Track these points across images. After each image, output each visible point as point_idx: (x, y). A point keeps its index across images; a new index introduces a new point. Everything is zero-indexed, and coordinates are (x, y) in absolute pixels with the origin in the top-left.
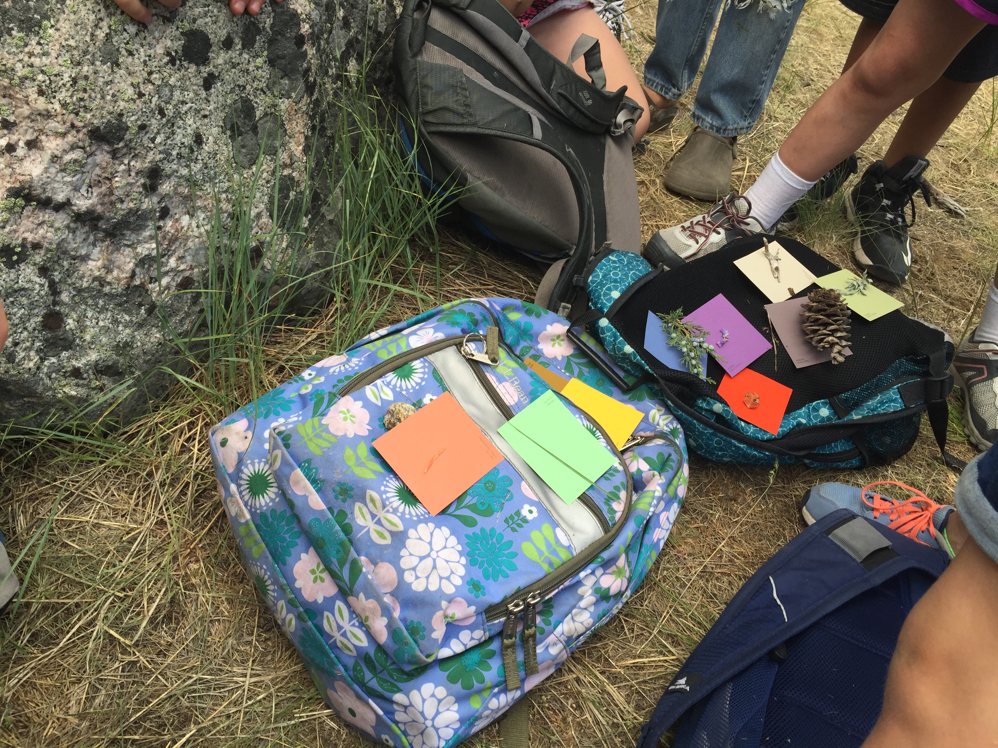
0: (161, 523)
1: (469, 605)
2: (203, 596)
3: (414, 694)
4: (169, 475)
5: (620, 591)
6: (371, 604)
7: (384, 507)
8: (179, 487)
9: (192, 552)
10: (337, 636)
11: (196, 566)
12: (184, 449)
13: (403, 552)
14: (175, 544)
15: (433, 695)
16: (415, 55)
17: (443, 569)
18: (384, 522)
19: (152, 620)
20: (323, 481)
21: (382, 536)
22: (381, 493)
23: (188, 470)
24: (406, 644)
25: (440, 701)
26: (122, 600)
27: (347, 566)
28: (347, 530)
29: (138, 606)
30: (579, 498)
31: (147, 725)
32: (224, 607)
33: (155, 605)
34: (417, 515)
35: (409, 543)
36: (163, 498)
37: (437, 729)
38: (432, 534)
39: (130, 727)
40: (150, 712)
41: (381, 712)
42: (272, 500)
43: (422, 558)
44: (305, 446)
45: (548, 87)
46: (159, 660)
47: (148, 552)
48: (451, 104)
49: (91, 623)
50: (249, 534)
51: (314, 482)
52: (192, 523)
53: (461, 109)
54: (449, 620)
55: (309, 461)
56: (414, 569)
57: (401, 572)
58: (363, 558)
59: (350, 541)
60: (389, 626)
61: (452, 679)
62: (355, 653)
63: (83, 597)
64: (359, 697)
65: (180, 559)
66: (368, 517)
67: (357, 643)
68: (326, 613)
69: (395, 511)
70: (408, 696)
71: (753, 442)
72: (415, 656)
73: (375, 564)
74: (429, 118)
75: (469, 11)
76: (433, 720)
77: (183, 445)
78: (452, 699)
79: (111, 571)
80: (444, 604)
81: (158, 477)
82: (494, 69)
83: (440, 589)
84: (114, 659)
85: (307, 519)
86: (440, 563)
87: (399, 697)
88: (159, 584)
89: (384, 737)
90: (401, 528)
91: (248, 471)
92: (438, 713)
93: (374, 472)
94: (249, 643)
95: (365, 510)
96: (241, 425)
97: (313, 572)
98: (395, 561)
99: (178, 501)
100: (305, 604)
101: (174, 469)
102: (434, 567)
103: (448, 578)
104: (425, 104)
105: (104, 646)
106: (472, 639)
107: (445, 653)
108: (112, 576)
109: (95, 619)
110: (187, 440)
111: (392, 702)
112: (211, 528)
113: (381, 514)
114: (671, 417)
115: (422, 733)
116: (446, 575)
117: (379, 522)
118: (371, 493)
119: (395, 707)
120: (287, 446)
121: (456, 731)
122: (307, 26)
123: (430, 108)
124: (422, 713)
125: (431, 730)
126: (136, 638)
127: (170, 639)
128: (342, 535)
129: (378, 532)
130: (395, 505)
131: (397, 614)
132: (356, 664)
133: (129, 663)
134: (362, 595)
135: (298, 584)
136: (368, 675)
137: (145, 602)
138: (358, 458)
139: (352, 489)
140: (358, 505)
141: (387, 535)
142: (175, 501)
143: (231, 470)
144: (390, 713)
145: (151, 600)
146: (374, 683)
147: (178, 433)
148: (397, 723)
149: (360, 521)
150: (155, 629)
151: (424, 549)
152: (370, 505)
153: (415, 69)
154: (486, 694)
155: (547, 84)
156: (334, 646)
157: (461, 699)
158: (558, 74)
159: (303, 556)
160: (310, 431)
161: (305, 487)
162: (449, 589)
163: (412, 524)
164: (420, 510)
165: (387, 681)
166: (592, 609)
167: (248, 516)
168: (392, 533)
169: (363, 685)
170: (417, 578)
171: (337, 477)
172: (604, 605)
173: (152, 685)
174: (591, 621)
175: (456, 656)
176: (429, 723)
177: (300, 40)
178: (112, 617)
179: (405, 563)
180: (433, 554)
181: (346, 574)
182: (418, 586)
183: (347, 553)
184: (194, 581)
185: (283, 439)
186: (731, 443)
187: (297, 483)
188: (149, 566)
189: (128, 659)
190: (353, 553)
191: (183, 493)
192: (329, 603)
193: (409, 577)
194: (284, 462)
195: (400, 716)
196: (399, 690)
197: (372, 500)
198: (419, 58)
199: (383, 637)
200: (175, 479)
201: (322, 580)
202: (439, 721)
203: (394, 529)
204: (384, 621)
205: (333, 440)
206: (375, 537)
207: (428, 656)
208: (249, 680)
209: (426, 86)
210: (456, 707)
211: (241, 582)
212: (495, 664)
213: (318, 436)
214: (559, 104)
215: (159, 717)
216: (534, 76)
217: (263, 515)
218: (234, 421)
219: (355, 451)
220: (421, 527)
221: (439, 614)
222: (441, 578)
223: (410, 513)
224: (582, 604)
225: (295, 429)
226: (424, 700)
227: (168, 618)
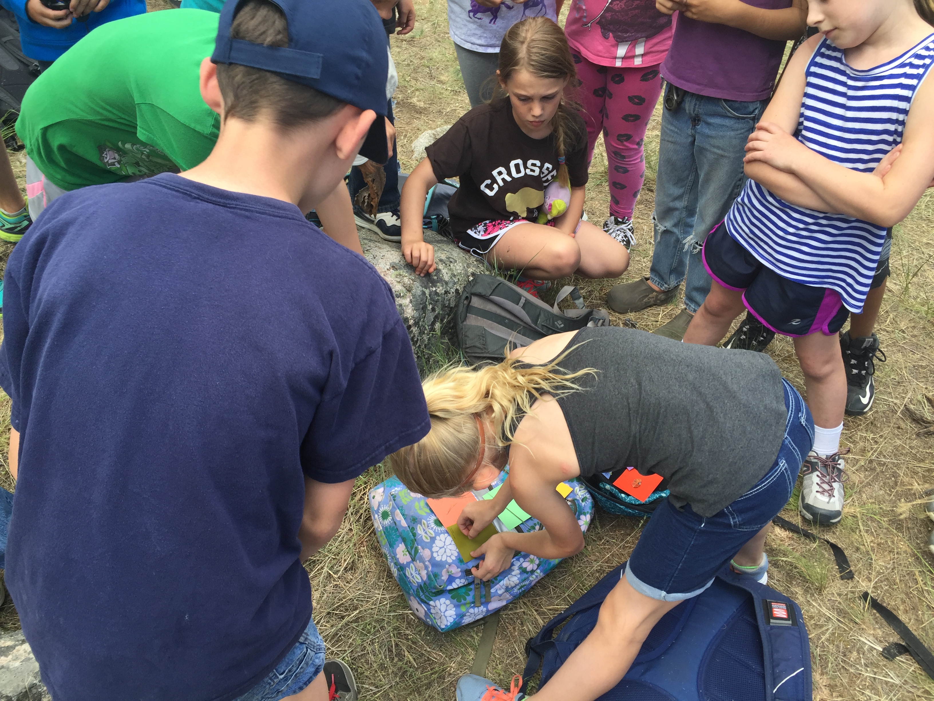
0: (351, 530)
1: (458, 568)
2: (366, 561)
3: (437, 602)
4: (355, 510)
5: (533, 570)
6: (421, 565)
7: (428, 526)
8: (359, 515)
9: (362, 543)
10: (410, 577)
11: (363, 549)
12: (361, 499)
13: (434, 545)
14: (355, 539)
15: (445, 603)
16: (462, 322)
17: (448, 553)
18: (428, 533)
19: (346, 568)
20: (406, 515)
21: (426, 538)
22: (427, 521)
23: (363, 508)
24: (432, 581)
25: (447, 606)
26: (334, 559)
27: (414, 549)
28: (414, 535)
29: (340, 562)
30: (515, 528)
31: (341, 609)
32: (373, 566)
33: (346, 563)
34: (441, 531)
35: (436, 541)
36: (352, 519)
37: (446, 617)
38: (446, 538)
39: (335, 609)
40: (342, 604)
41: (426, 609)
42: (390, 522)
43: (441, 548)
44: (401, 501)
45: (536, 323)
46: (347, 584)
47: (345, 541)
48: (478, 344)
49: (322, 568)
50: (381, 535)
51: (403, 515)
52: (363, 531)
53: (481, 346)
54: (450, 573)
55: (402, 507)
56: (437, 552)
57: (432, 553)
58: (419, 547)
59: (415, 539)
60: (427, 574)
61: (453, 598)
62: (417, 585)
63: (320, 557)
64: (419, 603)
65: (357, 545)
66: (422, 530)
67: (418, 581)
68: (407, 568)
69: (432, 528)
70: (435, 602)
71: (629, 505)
72: (435, 586)
73: (423, 549)
74: (468, 350)
75: (491, 297)
76: (444, 613)
77: (361, 497)
78: (452, 606)
79: (330, 548)
80: (447, 566)
81: (351, 510)
82: (505, 318)
83: (446, 560)
84: (330, 583)
85: (400, 530)
86: (447, 550)
87: (431, 603)
88: (348, 555)
89: (428, 620)
90: (434, 536)
91: (382, 510)
92: (446, 610)
93: (426, 513)
94: (382, 582)
95: (421, 528)
96: (381, 490)
97: (403, 552)
98: (431, 549)
99: (358, 521)
100: (400, 564)
101: (357, 507)
102: (445, 552)
103: (450, 557)
104: (466, 344)
105: (327, 578)
106: (460, 583)
107: (450, 588)
108: (331, 550)
109: (324, 566)
110: (363, 495)
111: (430, 605)
112: (371, 533)
113: (427, 530)
114: (586, 491)
115: (440, 618)
116: (449, 555)
117: (426, 533)
118: (423, 521)
119: (431, 607)
120: (394, 500)
121: (454, 619)
122: (412, 321)
123: (468, 346)
124: (440, 609)
125: (443, 617)
126: (339, 575)
127: (351, 577)
128: (412, 537)
129: (425, 537)
130: (432, 526)
131: (430, 569)
132: (417, 589)
133: (336, 585)
134: (418, 561)
135: (398, 557)
136: (421, 594)
137: (343, 561)
138: (420, 507)
139: (417, 519)
140: (419, 525)
141: (429, 538)
142: (357, 521)
143: (375, 509)
144: (429, 609)
145: (345, 560)
146: (423, 597)
147: (359, 492)
148: (431, 614)
149: (419, 532)
150: (346, 572)
151: (442, 544)
152: (423, 525)
153: (462, 328)
154: (468, 606)
155: (535, 322)
156: (410, 582)
157: (457, 606)
158: (542, 315)
159: (400, 545)
160: (403, 494)
161: (400, 517)
162: (450, 561)
163: (438, 534)
164: (443, 529)
165: (428, 596)
166: (519, 576)
167: (381, 528)
168: (430, 537)
169: (419, 598)
170: (438, 555)
171: (412, 514)
172: (525, 575)
173: (344, 594)
174: (518, 581)
175: (454, 589)
176: (443, 614)
177: (409, 327)
178: (330, 566)
179: (434, 549)
180: (445, 547)
181: (413, 553)
182: (438, 559)
183: (414, 544)
184: (362, 554)
185: (393, 497)
186: (616, 505)
187: (397, 515)
188: (345, 546)
189: (335, 583)
190: (416, 545)
191: (360, 517)
192: (408, 564)
193: (435, 555)
194: (393, 507)
195: (432, 611)
196: (432, 600)
197: (424, 524)
198: (465, 323)
199: (425, 578)
200: (357, 512)
201: (406, 555)
202: (447, 614)
203: (431, 536)
204: (426, 572)
205: (411, 498)
206: (424, 538)
207: (440, 586)
208: (380, 597)
209: (466, 336)
210: (454, 609)
211: (381, 557)
212: (472, 593)
213: (406, 497)
214: (542, 330)
215: (346, 606)
216: (527, 319)
217: (386, 528)
218: (378, 488)
219: (419, 503)
220: (442, 535)
221: (445, 570)
222: (447, 556)
223: (438, 530)
224: (513, 573)
225: (398, 493)
226: (441, 605)
227: (351, 569)
